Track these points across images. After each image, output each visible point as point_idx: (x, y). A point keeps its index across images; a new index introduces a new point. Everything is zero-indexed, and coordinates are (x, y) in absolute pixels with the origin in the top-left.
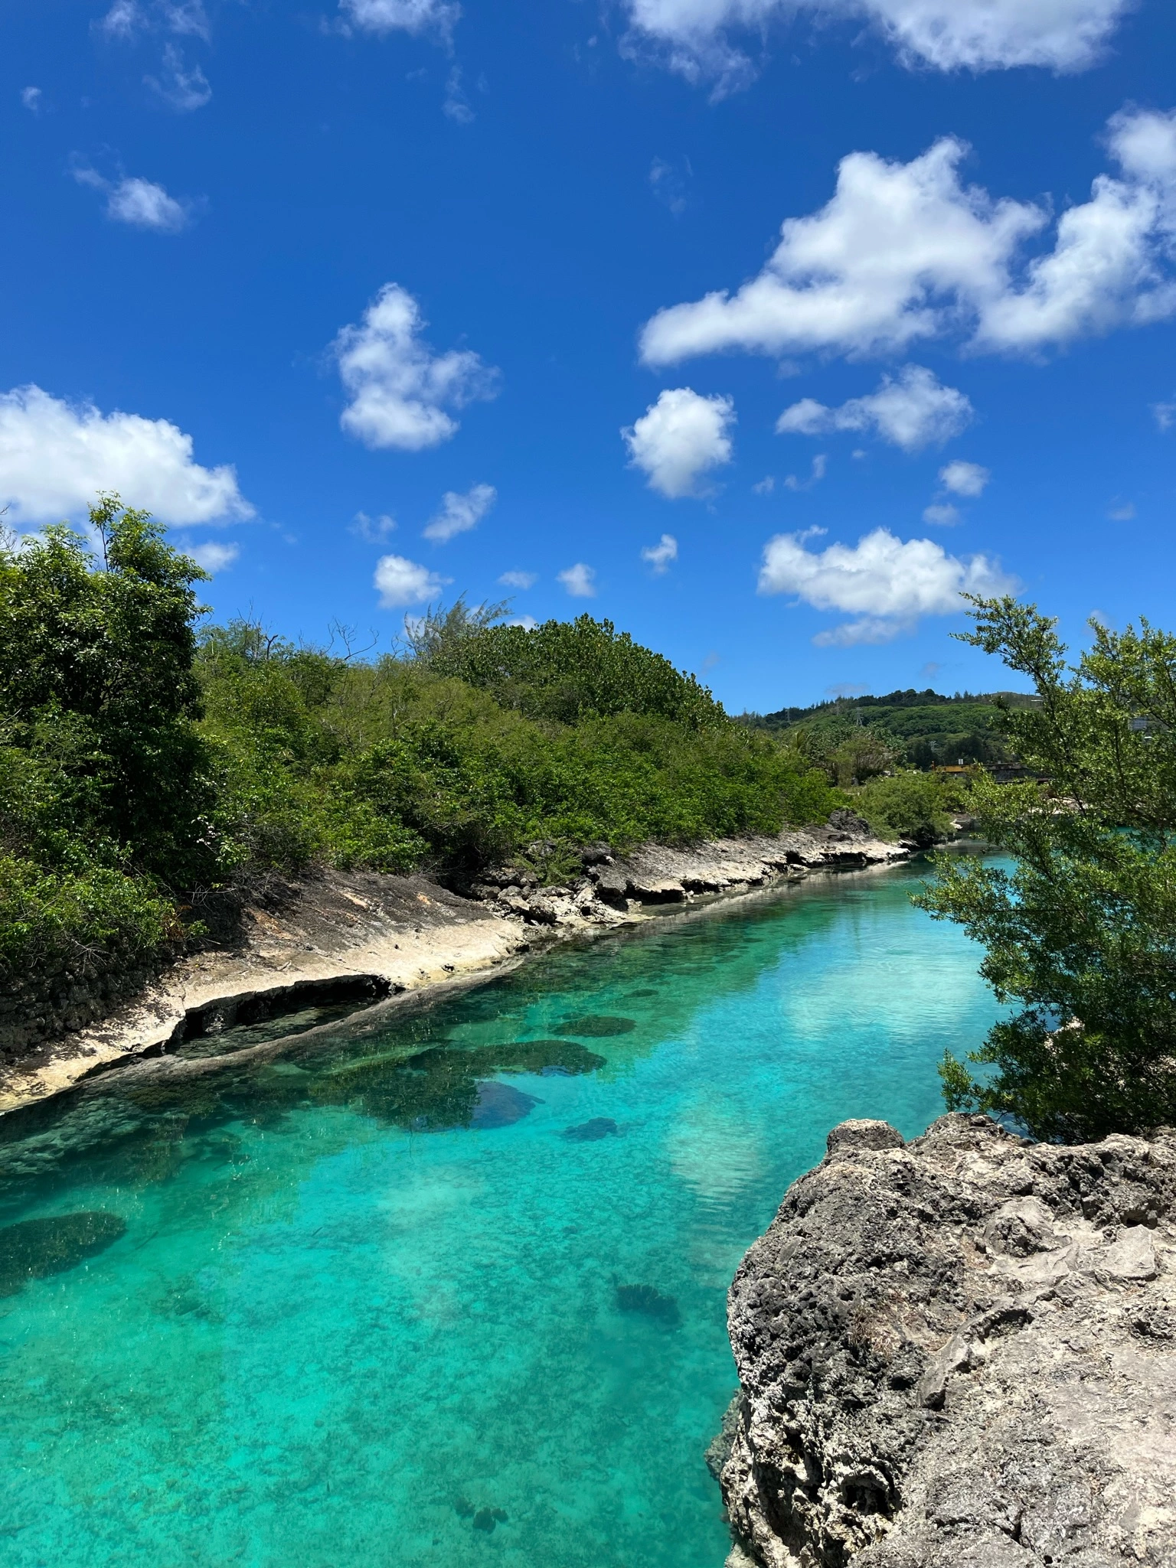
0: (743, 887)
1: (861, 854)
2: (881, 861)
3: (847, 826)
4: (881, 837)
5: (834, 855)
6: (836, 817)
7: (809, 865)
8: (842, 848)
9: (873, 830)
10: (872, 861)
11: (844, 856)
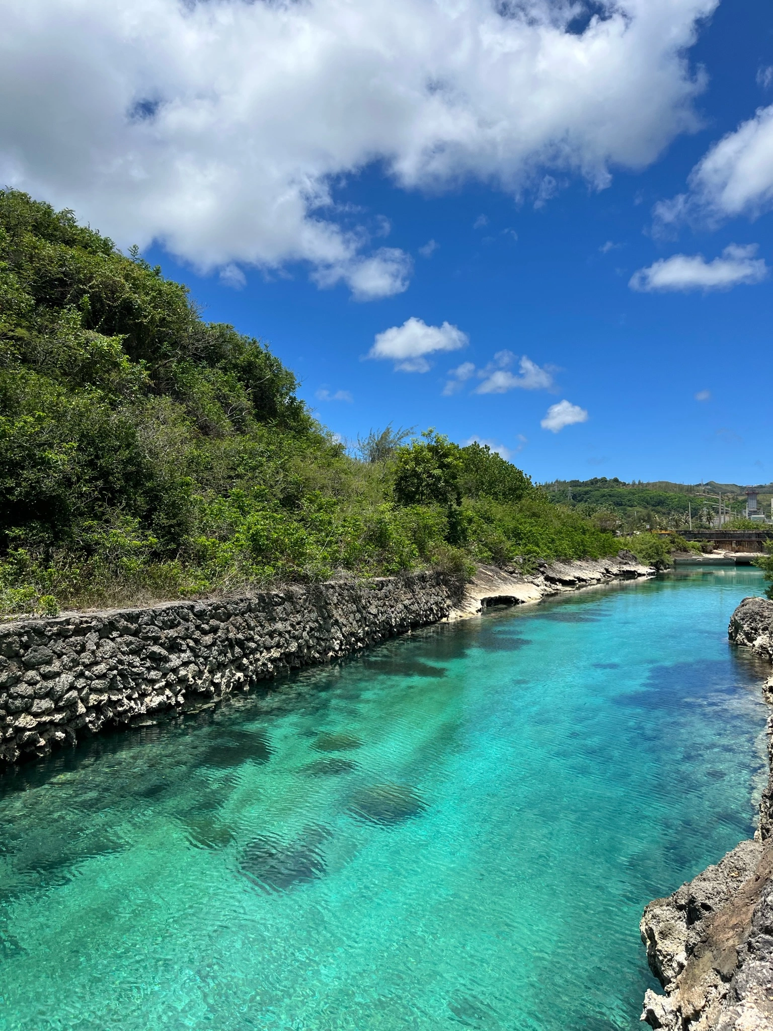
0: (595, 582)
1: (635, 571)
2: (644, 575)
3: (626, 558)
4: (642, 564)
5: (623, 571)
6: (621, 553)
7: (613, 574)
8: (626, 568)
9: (639, 560)
10: (640, 575)
11: (628, 571)
